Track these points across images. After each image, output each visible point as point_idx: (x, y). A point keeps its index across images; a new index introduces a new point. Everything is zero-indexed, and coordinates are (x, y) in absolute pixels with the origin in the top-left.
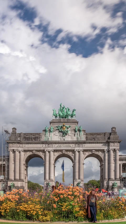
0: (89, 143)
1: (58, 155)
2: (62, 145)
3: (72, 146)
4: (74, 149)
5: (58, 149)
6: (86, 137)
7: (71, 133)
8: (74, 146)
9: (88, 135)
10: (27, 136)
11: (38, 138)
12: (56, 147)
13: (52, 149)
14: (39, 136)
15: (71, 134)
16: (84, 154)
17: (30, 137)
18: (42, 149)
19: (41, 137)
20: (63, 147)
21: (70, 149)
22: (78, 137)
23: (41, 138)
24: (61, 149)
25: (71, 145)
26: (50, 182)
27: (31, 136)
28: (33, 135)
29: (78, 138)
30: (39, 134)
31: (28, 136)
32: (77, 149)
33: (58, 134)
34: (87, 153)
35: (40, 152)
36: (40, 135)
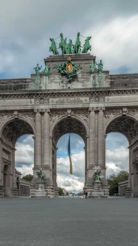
0: (118, 92)
1: (59, 120)
2: (65, 99)
3: (84, 101)
4: (87, 107)
5: (58, 107)
6: (111, 82)
7: (83, 77)
8: (88, 102)
9: (114, 79)
10: (3, 85)
11: (22, 88)
12: (54, 103)
13: (47, 108)
14: (24, 84)
15: (83, 80)
16: (105, 117)
17: (8, 86)
18: (29, 108)
19: (28, 85)
20: (68, 103)
21: (80, 106)
22: (95, 82)
23: (28, 88)
24: (65, 107)
25: (83, 99)
26: (43, 172)
27: (9, 84)
28: (14, 83)
29: (95, 85)
30: (24, 80)
31: (5, 85)
32: (94, 106)
33: (59, 81)
34: (112, 115)
35: (27, 116)
36: (25, 82)
